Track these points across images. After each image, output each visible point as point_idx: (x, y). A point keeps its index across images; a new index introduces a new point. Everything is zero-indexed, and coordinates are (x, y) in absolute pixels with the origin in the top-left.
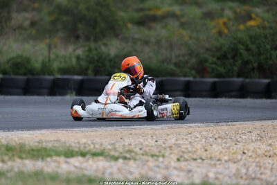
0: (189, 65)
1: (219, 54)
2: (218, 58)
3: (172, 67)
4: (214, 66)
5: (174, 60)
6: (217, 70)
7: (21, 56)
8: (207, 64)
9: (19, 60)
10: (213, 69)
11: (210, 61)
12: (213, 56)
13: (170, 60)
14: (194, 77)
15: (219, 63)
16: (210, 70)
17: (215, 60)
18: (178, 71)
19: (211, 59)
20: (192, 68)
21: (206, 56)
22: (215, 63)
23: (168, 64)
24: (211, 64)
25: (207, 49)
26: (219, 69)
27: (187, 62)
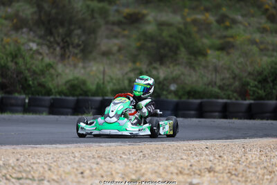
0: (233, 88)
1: (259, 78)
2: (259, 82)
3: (216, 90)
4: (254, 89)
5: (219, 83)
6: (258, 93)
7: (77, 79)
8: (249, 87)
9: (76, 82)
10: (254, 92)
11: (251, 84)
12: (255, 80)
13: (215, 83)
14: (236, 99)
15: (260, 86)
16: (251, 93)
17: (256, 83)
18: (222, 94)
19: (252, 83)
20: (235, 91)
21: (248, 79)
22: (256, 86)
23: (212, 86)
24: (253, 87)
25: (250, 74)
26: (260, 91)
27: (230, 85)
